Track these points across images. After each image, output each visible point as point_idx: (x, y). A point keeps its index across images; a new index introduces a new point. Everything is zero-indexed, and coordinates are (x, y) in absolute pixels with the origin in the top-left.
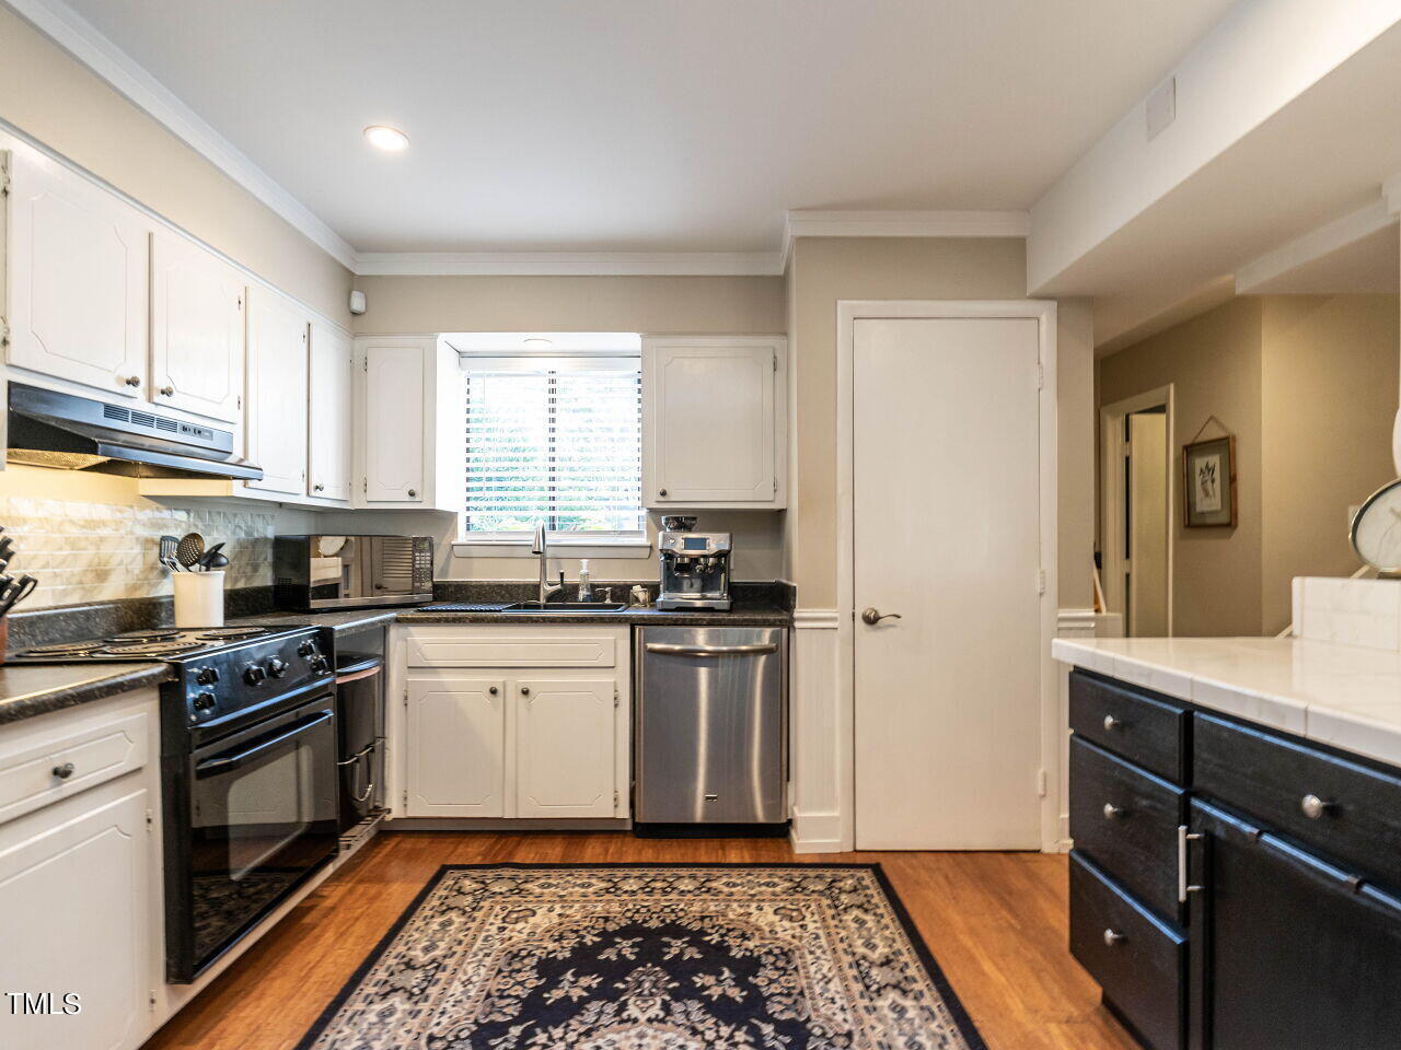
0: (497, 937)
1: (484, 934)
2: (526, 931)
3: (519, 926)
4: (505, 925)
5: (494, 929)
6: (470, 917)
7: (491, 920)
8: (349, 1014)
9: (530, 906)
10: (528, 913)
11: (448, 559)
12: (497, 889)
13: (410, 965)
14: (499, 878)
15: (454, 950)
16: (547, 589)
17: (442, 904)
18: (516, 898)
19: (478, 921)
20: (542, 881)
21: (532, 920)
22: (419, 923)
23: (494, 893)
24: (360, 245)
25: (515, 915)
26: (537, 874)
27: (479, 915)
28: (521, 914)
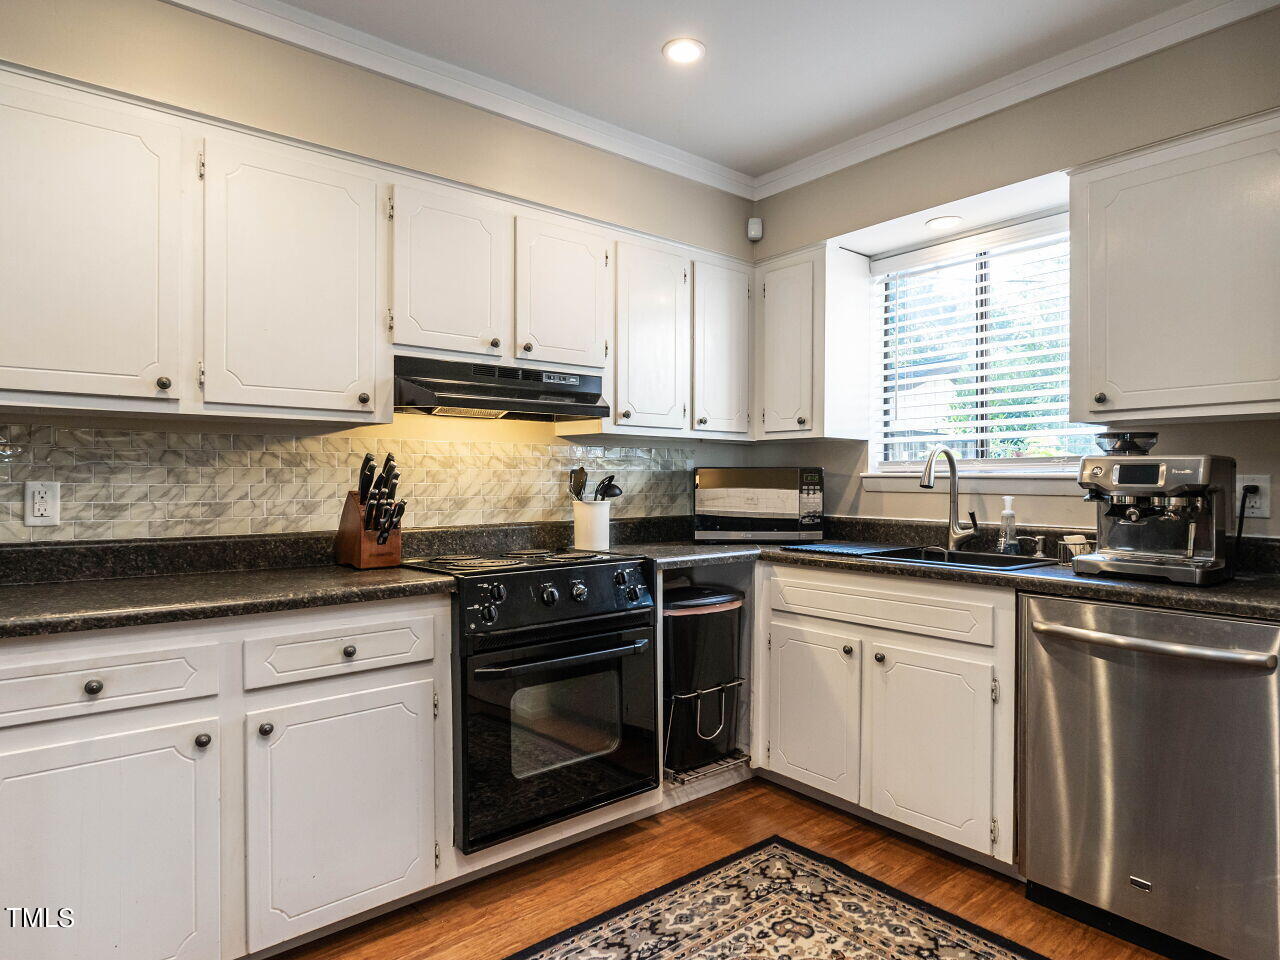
0: (750, 941)
1: (742, 931)
2: (783, 951)
3: (782, 941)
4: (771, 932)
5: (756, 930)
6: (747, 904)
7: (763, 920)
8: (572, 946)
9: (814, 923)
10: (805, 930)
11: (858, 494)
12: (799, 887)
13: (653, 928)
14: (814, 874)
15: (701, 932)
16: (958, 533)
17: (738, 876)
18: (809, 907)
19: (751, 913)
20: (854, 900)
21: (801, 941)
22: (700, 887)
23: (792, 890)
24: (755, 169)
25: (789, 926)
26: (855, 889)
27: (757, 906)
28: (797, 928)
